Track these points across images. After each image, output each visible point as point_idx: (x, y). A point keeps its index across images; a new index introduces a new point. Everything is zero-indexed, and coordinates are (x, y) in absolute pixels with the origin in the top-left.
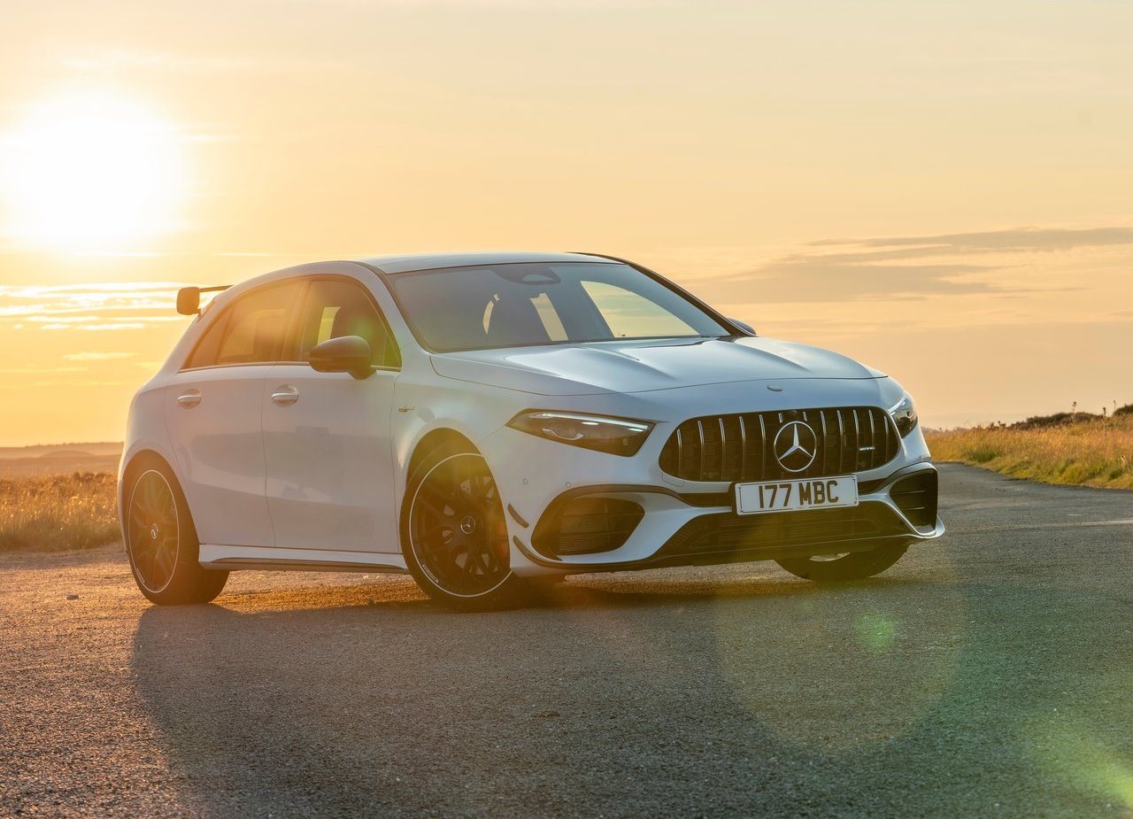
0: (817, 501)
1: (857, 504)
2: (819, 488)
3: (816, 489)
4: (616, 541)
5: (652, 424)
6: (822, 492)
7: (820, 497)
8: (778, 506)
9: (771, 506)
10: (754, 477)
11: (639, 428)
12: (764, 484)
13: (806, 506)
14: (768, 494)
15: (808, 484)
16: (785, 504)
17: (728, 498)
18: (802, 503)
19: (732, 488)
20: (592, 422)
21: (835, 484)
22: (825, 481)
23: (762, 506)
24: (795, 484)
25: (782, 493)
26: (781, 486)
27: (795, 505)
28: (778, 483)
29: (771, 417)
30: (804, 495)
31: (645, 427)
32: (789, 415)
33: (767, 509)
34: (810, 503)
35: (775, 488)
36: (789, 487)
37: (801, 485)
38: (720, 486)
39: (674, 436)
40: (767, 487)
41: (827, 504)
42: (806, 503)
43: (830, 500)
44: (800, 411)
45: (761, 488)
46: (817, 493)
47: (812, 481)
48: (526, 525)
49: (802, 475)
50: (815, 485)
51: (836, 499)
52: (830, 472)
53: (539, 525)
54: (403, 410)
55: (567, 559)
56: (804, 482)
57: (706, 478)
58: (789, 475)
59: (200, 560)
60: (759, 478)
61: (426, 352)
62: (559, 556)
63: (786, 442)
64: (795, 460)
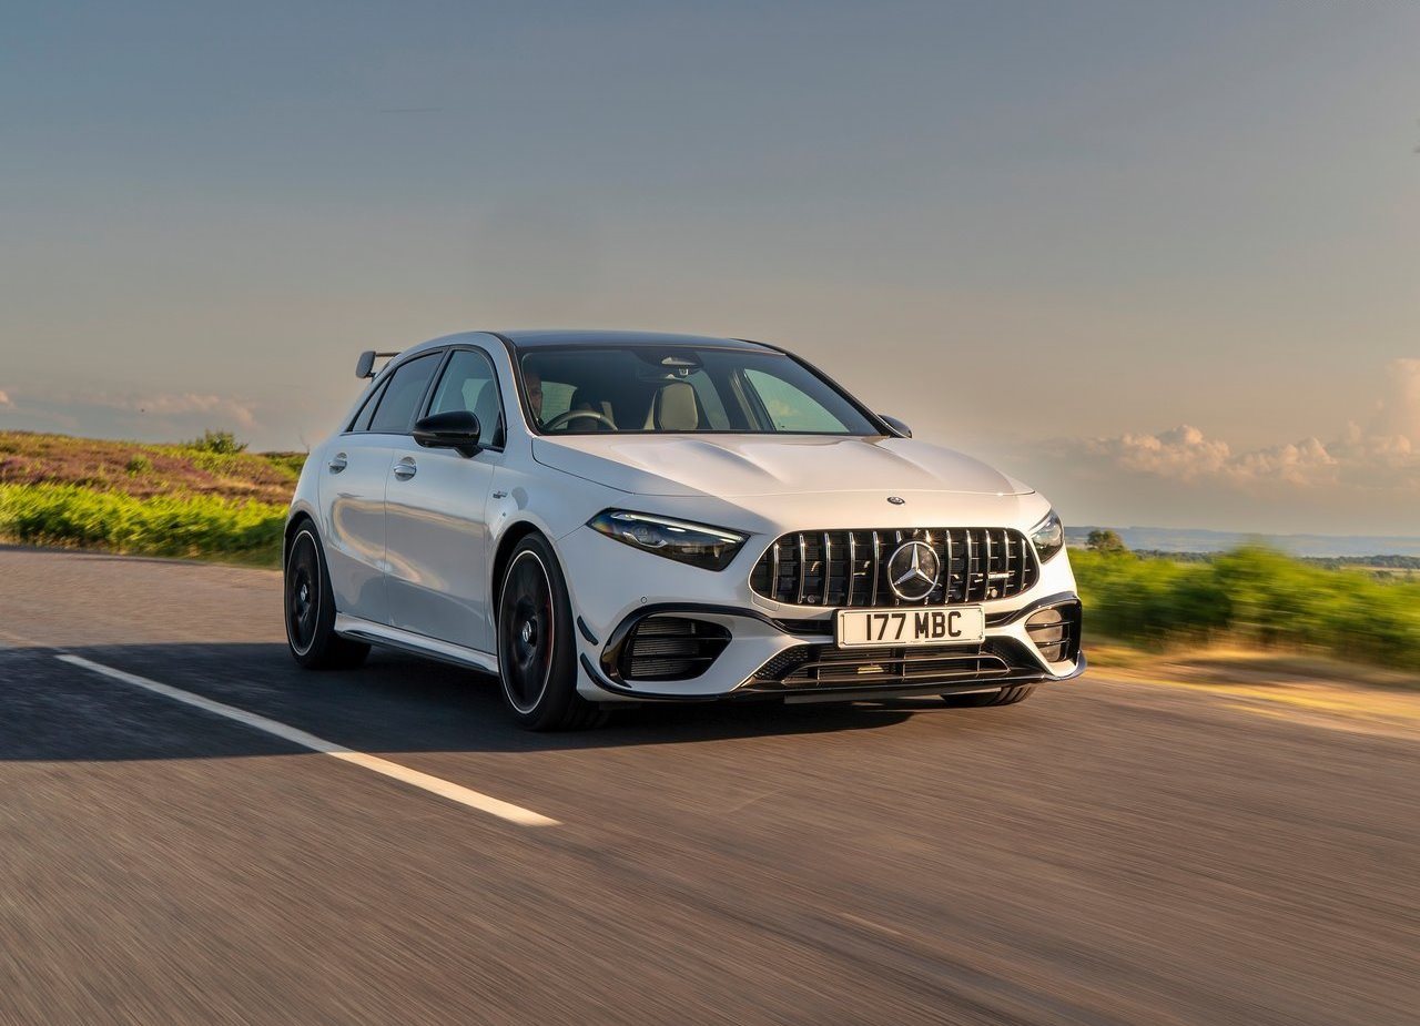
0: (935, 635)
1: (983, 640)
2: (939, 620)
3: (935, 620)
4: (695, 670)
5: (747, 536)
6: (942, 625)
7: (939, 630)
8: (889, 639)
9: (880, 638)
10: (863, 601)
11: (731, 538)
12: (873, 612)
13: (922, 641)
14: (877, 624)
15: (927, 614)
16: (897, 637)
17: (828, 627)
18: (917, 637)
19: (835, 612)
20: (678, 528)
21: (959, 615)
22: (946, 610)
23: (869, 638)
24: (910, 614)
25: (893, 624)
26: (894, 616)
27: (909, 638)
28: (889, 611)
29: (887, 535)
30: (921, 627)
31: (739, 538)
32: (908, 534)
33: (874, 642)
34: (927, 636)
35: (886, 617)
36: (903, 616)
37: (917, 614)
38: (822, 611)
39: (770, 552)
40: (876, 616)
41: (947, 640)
42: (922, 636)
43: (952, 634)
44: (923, 531)
45: (869, 617)
46: (935, 625)
47: (931, 610)
48: (595, 643)
49: (920, 603)
50: (935, 615)
51: (959, 633)
52: (953, 601)
53: (609, 643)
54: (497, 496)
55: (636, 686)
56: (922, 612)
57: (805, 603)
58: (904, 603)
59: (336, 628)
60: (867, 605)
61: (531, 434)
62: (627, 682)
63: (903, 565)
64: (913, 586)
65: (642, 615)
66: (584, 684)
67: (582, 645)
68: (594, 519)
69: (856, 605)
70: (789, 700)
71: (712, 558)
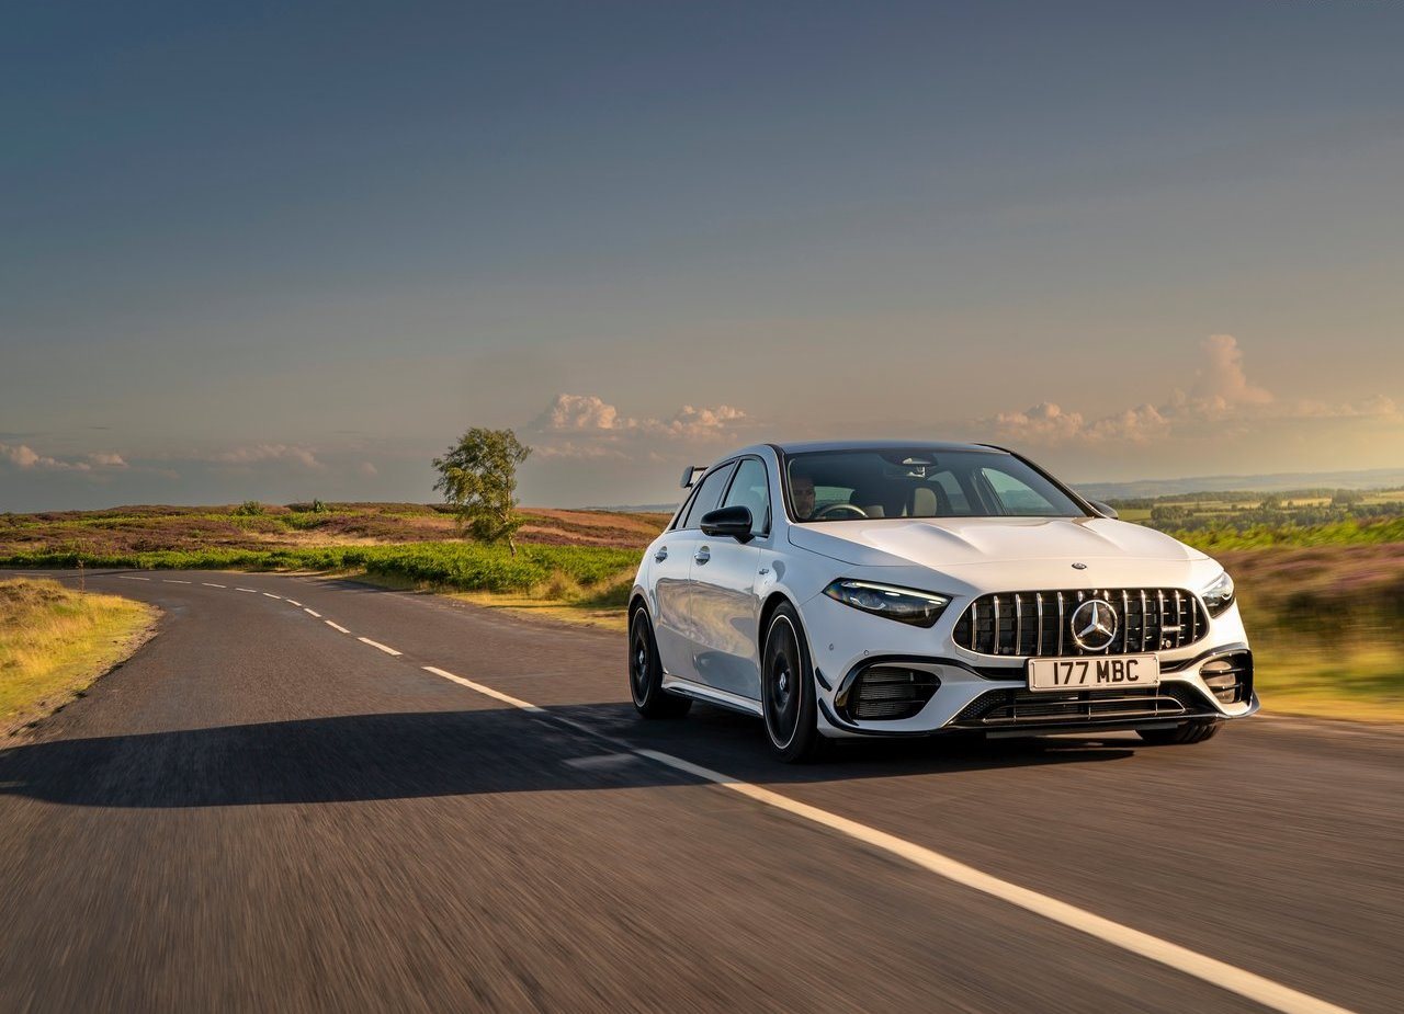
0: (1115, 680)
1: (1159, 684)
2: (1118, 666)
3: (1114, 667)
4: (911, 710)
5: (950, 598)
6: (1121, 671)
7: (1118, 675)
8: (1074, 684)
9: (1066, 682)
10: (1050, 651)
11: (937, 601)
12: (1059, 660)
13: (1104, 684)
14: (1063, 671)
15: (1107, 662)
16: (1081, 682)
17: (1021, 673)
18: (1099, 681)
19: (1027, 660)
20: (894, 592)
21: (1136, 662)
22: (1124, 659)
23: (1056, 682)
24: (1092, 661)
25: (1077, 671)
26: (1078, 664)
27: (1091, 682)
28: (1074, 660)
29: (1070, 595)
30: (1102, 673)
31: (944, 600)
32: (1089, 594)
33: (1061, 686)
34: (1108, 681)
35: (1071, 664)
36: (1086, 664)
37: (1098, 662)
38: (1015, 660)
39: (969, 610)
40: (1062, 664)
41: (1125, 683)
42: (1103, 680)
43: (1129, 679)
44: (1101, 591)
45: (1056, 665)
46: (1115, 671)
47: (1111, 659)
48: (830, 689)
49: (1102, 653)
50: (1114, 663)
51: (1137, 677)
52: (1132, 650)
53: (840, 689)
54: (762, 573)
55: (863, 725)
56: (1102, 660)
57: (1001, 653)
58: (1087, 653)
59: (663, 686)
60: (1055, 654)
61: (789, 521)
62: (856, 721)
63: (1085, 620)
64: (1095, 639)
65: (864, 667)
66: (823, 724)
67: (821, 692)
68: (827, 588)
69: (1044, 655)
70: (990, 736)
71: (923, 619)
